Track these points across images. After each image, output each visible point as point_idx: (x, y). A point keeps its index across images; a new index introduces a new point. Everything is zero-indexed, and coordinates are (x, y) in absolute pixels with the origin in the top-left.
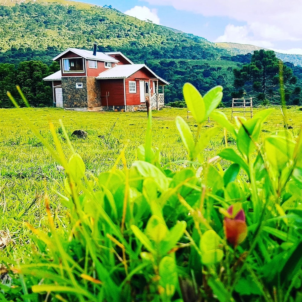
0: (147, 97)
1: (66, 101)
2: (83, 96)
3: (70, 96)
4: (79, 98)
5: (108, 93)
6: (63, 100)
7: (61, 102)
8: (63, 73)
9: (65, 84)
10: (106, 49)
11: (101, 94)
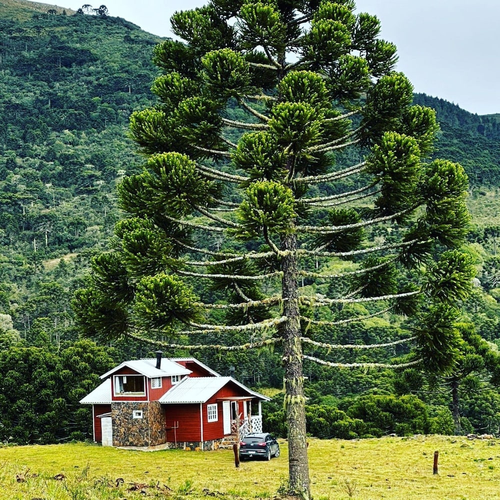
0: (234, 426)
1: (117, 436)
2: (143, 429)
3: (123, 430)
4: (137, 432)
5: (176, 423)
6: (113, 435)
7: (111, 438)
8: (115, 396)
9: (117, 412)
10: (89, 166)
11: (166, 424)
